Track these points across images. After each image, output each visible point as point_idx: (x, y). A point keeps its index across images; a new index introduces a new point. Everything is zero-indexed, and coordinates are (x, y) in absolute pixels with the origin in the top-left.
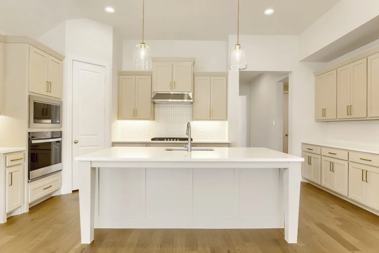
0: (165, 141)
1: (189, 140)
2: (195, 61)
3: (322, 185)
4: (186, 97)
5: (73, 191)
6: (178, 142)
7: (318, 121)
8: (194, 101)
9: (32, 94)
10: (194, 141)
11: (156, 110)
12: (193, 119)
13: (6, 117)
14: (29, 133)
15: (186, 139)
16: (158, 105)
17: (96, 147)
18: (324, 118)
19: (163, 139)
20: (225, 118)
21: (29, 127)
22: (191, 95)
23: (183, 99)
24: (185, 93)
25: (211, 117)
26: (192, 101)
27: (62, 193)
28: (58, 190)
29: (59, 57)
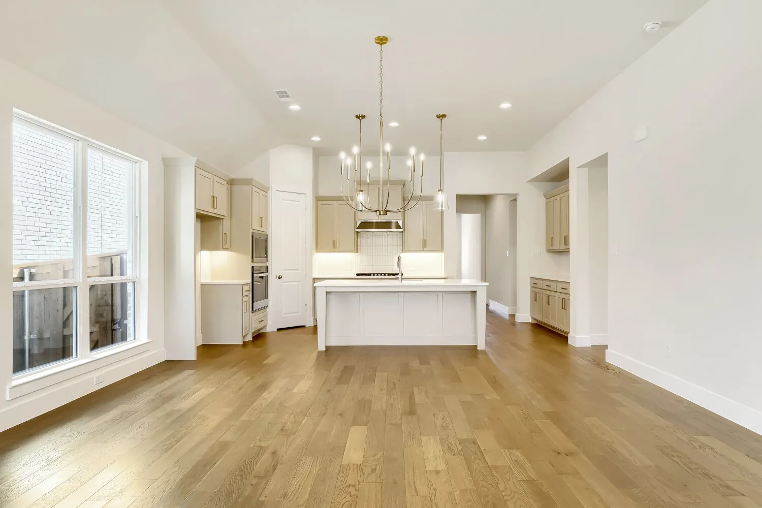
0: (372, 276)
1: (400, 274)
2: (405, 183)
3: (544, 321)
4: (393, 225)
5: (278, 330)
6: (387, 277)
7: (549, 251)
8: (404, 230)
9: (256, 231)
10: (404, 276)
11: (359, 240)
12: (404, 251)
13: (232, 252)
14: (253, 267)
15: (397, 274)
16: (362, 234)
17: (298, 283)
18: (552, 248)
19: (370, 274)
20: (441, 249)
21: (253, 261)
22: (400, 223)
23: (390, 228)
24: (392, 221)
25: (424, 247)
26: (401, 230)
27: (268, 331)
28: (265, 326)
29: (265, 190)
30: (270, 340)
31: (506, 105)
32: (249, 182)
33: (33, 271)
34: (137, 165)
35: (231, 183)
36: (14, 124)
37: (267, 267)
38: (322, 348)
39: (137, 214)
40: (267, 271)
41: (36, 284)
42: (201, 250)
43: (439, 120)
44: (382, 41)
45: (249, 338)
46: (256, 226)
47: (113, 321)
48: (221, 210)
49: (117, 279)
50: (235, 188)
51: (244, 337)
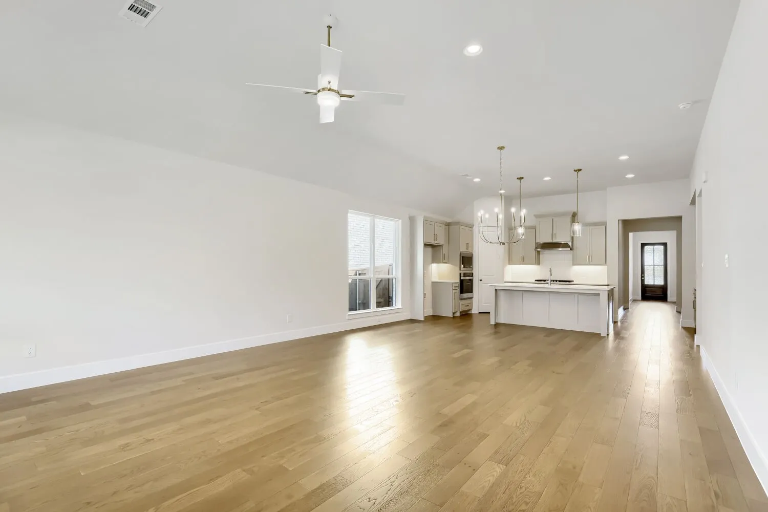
2: (575, 214)
5: (480, 313)
6: (558, 283)
8: (574, 249)
9: (463, 252)
11: (539, 256)
12: (574, 264)
13: (449, 265)
14: (460, 273)
16: (541, 253)
19: (547, 281)
20: (605, 263)
21: (460, 270)
22: (570, 244)
24: (562, 242)
25: (589, 261)
27: (473, 312)
28: (471, 309)
29: (471, 226)
30: (474, 317)
31: (624, 158)
32: (458, 223)
33: (360, 272)
34: (397, 223)
35: (448, 225)
36: (349, 215)
37: (472, 273)
38: (493, 323)
39: (397, 246)
40: (472, 276)
41: (361, 277)
42: (432, 263)
43: (576, 173)
44: (501, 148)
45: (458, 314)
46: (463, 249)
47: (389, 297)
48: (440, 241)
49: (390, 277)
50: (451, 227)
51: (454, 313)
